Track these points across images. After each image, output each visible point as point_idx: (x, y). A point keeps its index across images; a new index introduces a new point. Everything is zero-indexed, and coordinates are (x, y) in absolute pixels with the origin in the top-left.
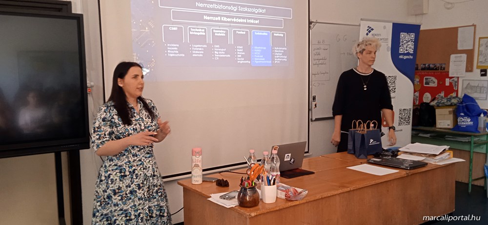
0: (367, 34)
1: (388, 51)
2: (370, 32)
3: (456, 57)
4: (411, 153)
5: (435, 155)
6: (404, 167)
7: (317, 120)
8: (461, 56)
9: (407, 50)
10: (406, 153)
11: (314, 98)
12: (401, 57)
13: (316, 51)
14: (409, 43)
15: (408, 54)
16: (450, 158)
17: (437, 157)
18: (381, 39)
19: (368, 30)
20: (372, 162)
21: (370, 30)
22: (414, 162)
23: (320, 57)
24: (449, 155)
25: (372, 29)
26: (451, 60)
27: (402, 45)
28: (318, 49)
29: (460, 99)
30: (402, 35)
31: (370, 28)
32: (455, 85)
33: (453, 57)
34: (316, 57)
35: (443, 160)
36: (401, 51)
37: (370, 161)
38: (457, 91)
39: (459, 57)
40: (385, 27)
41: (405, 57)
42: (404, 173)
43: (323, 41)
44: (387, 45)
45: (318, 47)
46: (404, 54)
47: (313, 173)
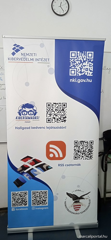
0: (13, 54)
1: (51, 74)
2: (17, 51)
9: (81, 72)
12: (73, 80)
14: (84, 64)
15: (84, 77)
18: (37, 60)
19: (14, 49)
21: (17, 49)
25: (22, 48)
27: (74, 66)
30: (73, 54)
31: (18, 46)
36: (72, 73)
40: (42, 45)
41: (79, 81)
44: (48, 66)
46: (78, 77)
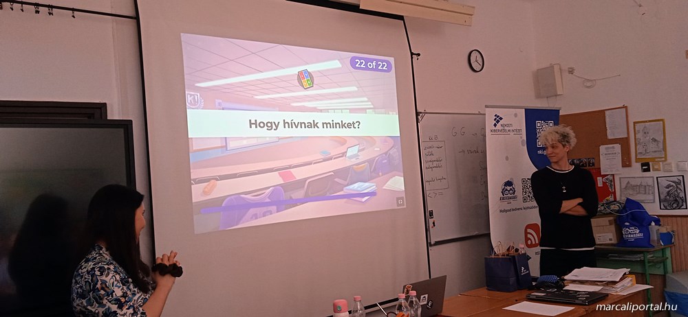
0: (495, 125)
2: (498, 122)
3: (606, 148)
4: (581, 282)
5: (615, 283)
6: (580, 302)
7: (438, 243)
8: (613, 147)
10: (574, 281)
11: (431, 214)
13: (428, 150)
16: (632, 285)
17: (618, 285)
19: (495, 120)
20: (534, 297)
21: (498, 119)
22: (590, 293)
23: (433, 158)
24: (631, 280)
25: (501, 119)
26: (601, 153)
28: (430, 148)
31: (498, 116)
32: (611, 185)
33: (603, 148)
34: (429, 158)
35: (624, 288)
37: (531, 297)
38: (614, 193)
39: (611, 148)
40: (516, 115)
42: (582, 310)
43: (436, 137)
44: (521, 138)
45: (430, 144)
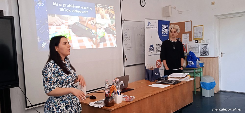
0: (148, 25)
1: (157, 33)
2: (149, 24)
3: (185, 35)
4: (173, 78)
5: (184, 78)
6: (172, 83)
7: (127, 66)
8: (187, 35)
9: (165, 32)
10: (171, 77)
11: (126, 56)
12: (163, 35)
13: (125, 34)
14: (165, 29)
15: (165, 34)
16: (189, 78)
17: (185, 78)
18: (154, 28)
20: (158, 82)
21: (149, 23)
22: (175, 81)
23: (127, 37)
24: (189, 77)
25: (150, 23)
26: (183, 37)
27: (163, 30)
28: (126, 33)
29: (188, 53)
30: (163, 26)
32: (185, 47)
33: (183, 35)
34: (126, 37)
35: (187, 79)
37: (157, 82)
38: (186, 50)
40: (155, 22)
42: (173, 86)
43: (128, 29)
44: (157, 30)
45: (126, 32)
47: (134, 89)
